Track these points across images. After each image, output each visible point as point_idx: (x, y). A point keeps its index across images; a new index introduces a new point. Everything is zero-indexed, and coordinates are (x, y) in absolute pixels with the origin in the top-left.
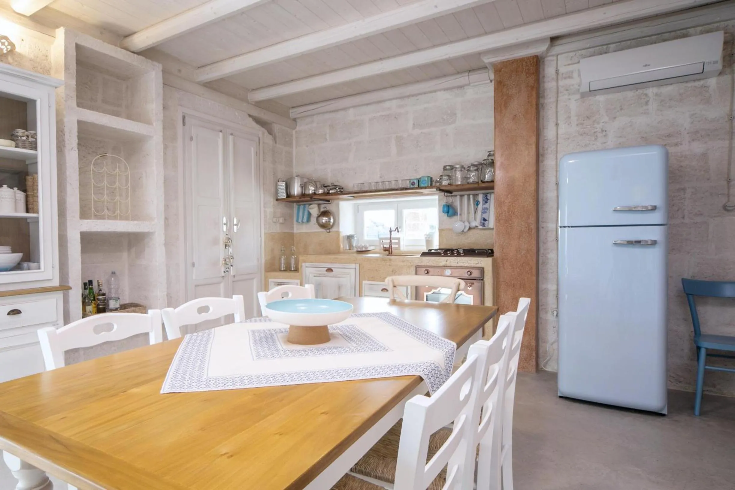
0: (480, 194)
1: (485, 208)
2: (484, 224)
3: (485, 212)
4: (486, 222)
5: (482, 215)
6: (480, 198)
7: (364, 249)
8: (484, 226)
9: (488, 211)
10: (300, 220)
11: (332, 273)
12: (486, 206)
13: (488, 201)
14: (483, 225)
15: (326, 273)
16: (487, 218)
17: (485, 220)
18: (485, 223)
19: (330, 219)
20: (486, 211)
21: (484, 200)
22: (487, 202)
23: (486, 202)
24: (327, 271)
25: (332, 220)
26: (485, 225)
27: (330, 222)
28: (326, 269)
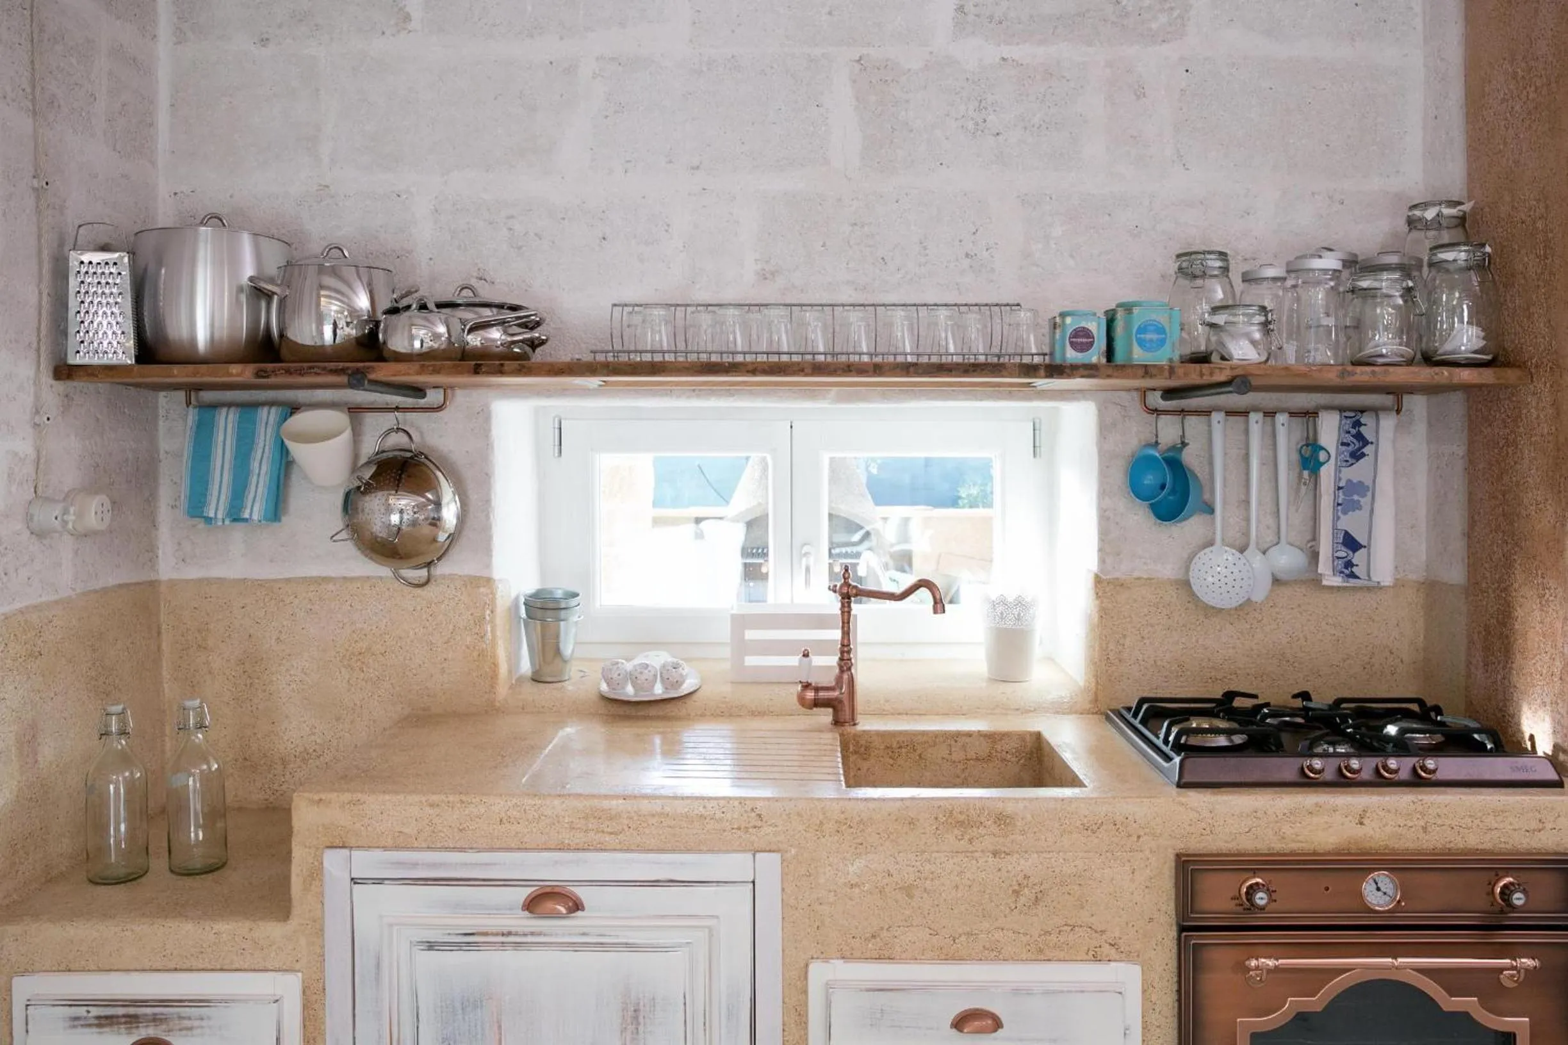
0: (1329, 408)
1: (1349, 481)
2: (1349, 564)
3: (1357, 506)
4: (1358, 557)
5: (1336, 519)
6: (1329, 430)
7: (659, 691)
8: (1353, 576)
9: (1365, 501)
10: (217, 504)
11: (579, 921)
12: (1358, 472)
13: (1366, 450)
14: (1348, 569)
15: (524, 922)
16: (1361, 538)
17: (1351, 543)
18: (1355, 561)
19: (438, 505)
20: (1356, 497)
21: (1343, 444)
22: (1363, 455)
23: (1357, 456)
24: (532, 905)
25: (450, 514)
26: (1355, 569)
27: (435, 522)
28: (524, 893)
